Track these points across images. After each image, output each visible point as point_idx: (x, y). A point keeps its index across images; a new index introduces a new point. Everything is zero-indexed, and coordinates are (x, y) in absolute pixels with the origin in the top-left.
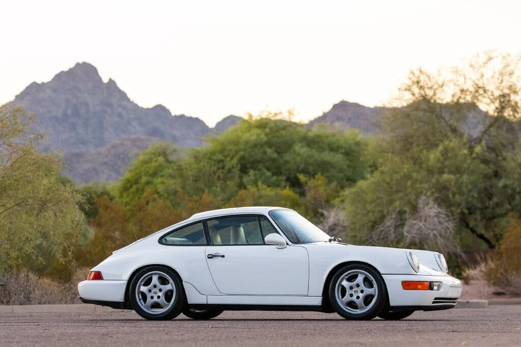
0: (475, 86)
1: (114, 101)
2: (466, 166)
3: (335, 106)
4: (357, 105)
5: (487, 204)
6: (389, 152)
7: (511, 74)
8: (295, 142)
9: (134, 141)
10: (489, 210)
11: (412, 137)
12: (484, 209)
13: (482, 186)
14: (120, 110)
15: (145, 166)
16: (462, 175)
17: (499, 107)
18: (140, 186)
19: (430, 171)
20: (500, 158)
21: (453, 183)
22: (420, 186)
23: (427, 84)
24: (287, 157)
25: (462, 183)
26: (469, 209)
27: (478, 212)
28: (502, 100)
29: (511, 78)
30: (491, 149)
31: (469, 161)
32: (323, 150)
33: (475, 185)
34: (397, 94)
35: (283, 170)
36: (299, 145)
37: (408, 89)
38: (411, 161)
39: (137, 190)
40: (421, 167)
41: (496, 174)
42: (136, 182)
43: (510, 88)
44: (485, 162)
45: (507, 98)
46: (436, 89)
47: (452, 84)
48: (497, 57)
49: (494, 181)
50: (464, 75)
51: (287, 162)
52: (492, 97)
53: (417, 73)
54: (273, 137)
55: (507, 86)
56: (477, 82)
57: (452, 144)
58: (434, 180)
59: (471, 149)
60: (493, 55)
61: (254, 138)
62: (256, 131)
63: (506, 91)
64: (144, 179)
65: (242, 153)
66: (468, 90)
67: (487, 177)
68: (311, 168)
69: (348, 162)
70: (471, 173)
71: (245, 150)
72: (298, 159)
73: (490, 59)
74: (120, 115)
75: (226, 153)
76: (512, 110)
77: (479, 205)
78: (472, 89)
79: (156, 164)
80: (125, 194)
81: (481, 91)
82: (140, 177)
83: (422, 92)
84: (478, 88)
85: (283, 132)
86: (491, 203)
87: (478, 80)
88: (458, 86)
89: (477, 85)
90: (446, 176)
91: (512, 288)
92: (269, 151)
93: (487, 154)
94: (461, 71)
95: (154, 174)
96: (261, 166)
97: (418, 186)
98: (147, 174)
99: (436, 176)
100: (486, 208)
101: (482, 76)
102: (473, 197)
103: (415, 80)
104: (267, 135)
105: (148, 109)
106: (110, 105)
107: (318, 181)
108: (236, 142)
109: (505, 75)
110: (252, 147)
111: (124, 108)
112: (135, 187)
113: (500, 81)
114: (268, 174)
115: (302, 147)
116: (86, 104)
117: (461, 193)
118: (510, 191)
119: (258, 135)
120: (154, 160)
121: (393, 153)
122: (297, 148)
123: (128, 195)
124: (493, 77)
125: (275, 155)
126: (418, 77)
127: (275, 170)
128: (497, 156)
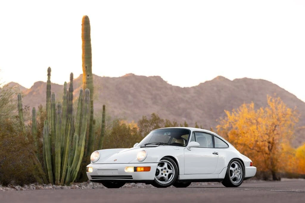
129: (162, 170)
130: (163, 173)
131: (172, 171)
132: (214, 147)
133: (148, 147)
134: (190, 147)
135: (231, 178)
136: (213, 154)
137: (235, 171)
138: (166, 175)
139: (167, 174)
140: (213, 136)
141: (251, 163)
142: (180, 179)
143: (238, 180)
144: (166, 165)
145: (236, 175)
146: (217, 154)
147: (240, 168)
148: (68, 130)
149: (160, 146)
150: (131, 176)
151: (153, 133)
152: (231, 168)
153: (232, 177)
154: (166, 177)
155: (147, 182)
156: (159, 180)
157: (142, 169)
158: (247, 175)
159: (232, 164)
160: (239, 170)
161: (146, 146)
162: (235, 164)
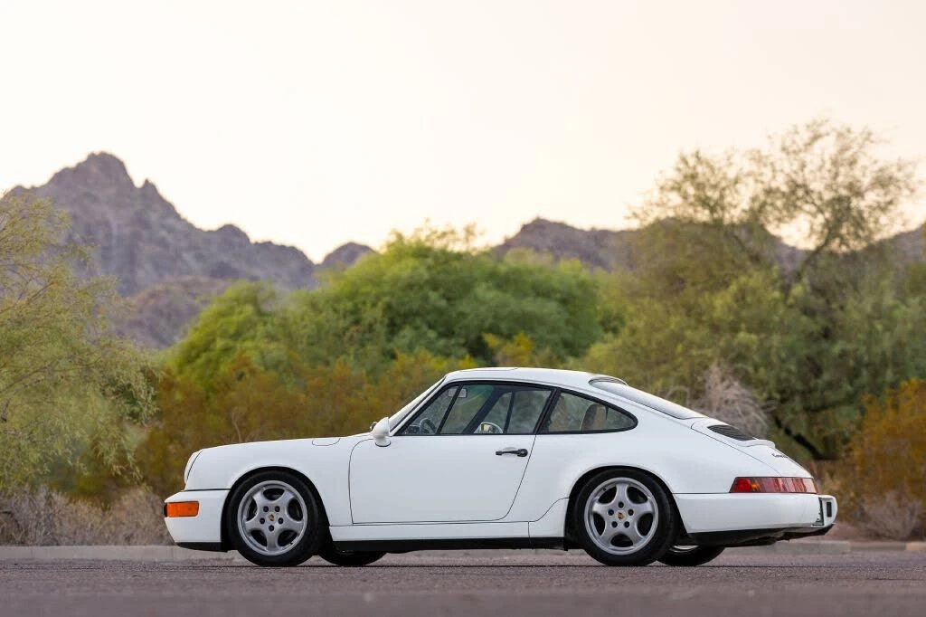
0: (791, 184)
1: (153, 217)
2: (776, 318)
3: (525, 228)
4: (562, 226)
5: (812, 384)
6: (643, 296)
7: (852, 163)
8: (476, 280)
9: (186, 286)
10: (817, 395)
11: (682, 270)
12: (807, 393)
13: (804, 352)
14: (163, 233)
15: (222, 320)
16: (771, 335)
17: (832, 219)
18: (212, 355)
19: (715, 328)
20: (834, 306)
21: (754, 347)
22: (699, 352)
23: (708, 180)
24: (464, 306)
25: (770, 348)
26: (782, 392)
27: (797, 398)
28: (837, 207)
29: (852, 169)
30: (819, 291)
31: (781, 310)
32: (525, 295)
33: (792, 350)
34: (656, 196)
35: (457, 330)
36: (484, 285)
37: (677, 188)
38: (683, 311)
39: (209, 361)
40: (700, 321)
41: (827, 334)
42: (206, 349)
43: (850, 187)
44: (809, 312)
45: (845, 204)
46: (724, 189)
47: (751, 181)
48: (828, 134)
49: (824, 345)
50: (772, 164)
51: (463, 315)
52: (818, 202)
53: (692, 161)
54: (439, 273)
55: (846, 184)
56: (794, 176)
57: (752, 283)
58: (722, 343)
59: (786, 289)
60: (822, 130)
61: (406, 273)
62: (411, 262)
63: (844, 192)
64: (220, 343)
65: (386, 299)
66: (778, 190)
67: (811, 338)
68: (504, 326)
69: (567, 316)
70: (785, 329)
71: (392, 294)
72: (482, 309)
73: (816, 137)
74: (163, 243)
75: (360, 299)
76: (853, 225)
77: (799, 386)
78: (784, 188)
79: (241, 317)
80: (188, 369)
81: (800, 193)
82: (214, 340)
83: (701, 193)
84: (795, 186)
85: (456, 264)
86: (820, 381)
87: (795, 172)
88: (762, 182)
89: (793, 181)
90: (742, 336)
91: (869, 526)
92: (433, 296)
93: (812, 298)
94: (767, 157)
95: (237, 335)
96: (418, 321)
97: (694, 352)
98: (224, 334)
99: (727, 336)
100: (811, 391)
101: (803, 166)
102: (789, 371)
103: (690, 172)
104: (429, 268)
105: (210, 232)
106: (146, 225)
107: (519, 345)
108: (376, 281)
109: (842, 165)
110: (403, 290)
111: (171, 230)
112: (204, 357)
113: (833, 174)
114: (432, 334)
115: (488, 289)
116: (107, 224)
117: (769, 365)
118: (852, 363)
119: (415, 269)
120: (237, 310)
121: (652, 296)
122: (482, 290)
123: (193, 369)
124: (820, 168)
125: (443, 303)
126: (694, 168)
127: (441, 329)
128: (828, 302)
136: (499, 454)
146: (523, 455)
159: (599, 486)
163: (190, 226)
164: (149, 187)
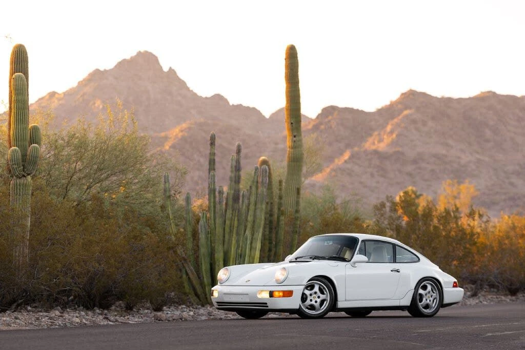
1: (174, 89)
3: (403, 95)
4: (424, 95)
14: (180, 98)
74: (179, 104)
105: (206, 98)
106: (170, 93)
111: (184, 97)
116: (148, 92)
129: (311, 295)
130: (312, 298)
131: (327, 296)
132: (395, 261)
133: (298, 261)
134: (355, 263)
135: (420, 305)
136: (392, 271)
137: (426, 294)
138: (316, 302)
139: (319, 300)
140: (394, 245)
141: (455, 282)
142: (339, 307)
143: (431, 307)
144: (316, 289)
145: (428, 301)
146: (399, 272)
147: (435, 290)
148: (234, 226)
149: (315, 260)
150: (266, 304)
151: (313, 241)
152: (421, 291)
153: (422, 303)
154: (317, 305)
155: (291, 311)
156: (307, 308)
157: (281, 294)
158: (447, 300)
159: (422, 285)
160: (434, 293)
161: (297, 260)
162: (427, 285)
163: (195, 94)
164: (172, 71)
